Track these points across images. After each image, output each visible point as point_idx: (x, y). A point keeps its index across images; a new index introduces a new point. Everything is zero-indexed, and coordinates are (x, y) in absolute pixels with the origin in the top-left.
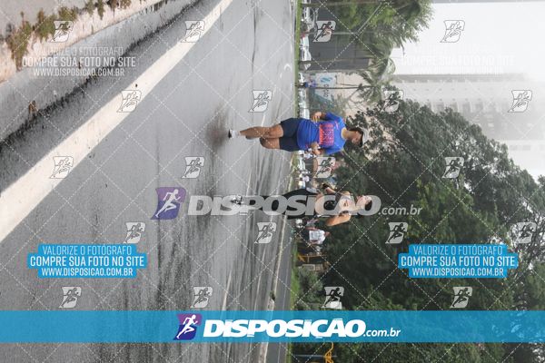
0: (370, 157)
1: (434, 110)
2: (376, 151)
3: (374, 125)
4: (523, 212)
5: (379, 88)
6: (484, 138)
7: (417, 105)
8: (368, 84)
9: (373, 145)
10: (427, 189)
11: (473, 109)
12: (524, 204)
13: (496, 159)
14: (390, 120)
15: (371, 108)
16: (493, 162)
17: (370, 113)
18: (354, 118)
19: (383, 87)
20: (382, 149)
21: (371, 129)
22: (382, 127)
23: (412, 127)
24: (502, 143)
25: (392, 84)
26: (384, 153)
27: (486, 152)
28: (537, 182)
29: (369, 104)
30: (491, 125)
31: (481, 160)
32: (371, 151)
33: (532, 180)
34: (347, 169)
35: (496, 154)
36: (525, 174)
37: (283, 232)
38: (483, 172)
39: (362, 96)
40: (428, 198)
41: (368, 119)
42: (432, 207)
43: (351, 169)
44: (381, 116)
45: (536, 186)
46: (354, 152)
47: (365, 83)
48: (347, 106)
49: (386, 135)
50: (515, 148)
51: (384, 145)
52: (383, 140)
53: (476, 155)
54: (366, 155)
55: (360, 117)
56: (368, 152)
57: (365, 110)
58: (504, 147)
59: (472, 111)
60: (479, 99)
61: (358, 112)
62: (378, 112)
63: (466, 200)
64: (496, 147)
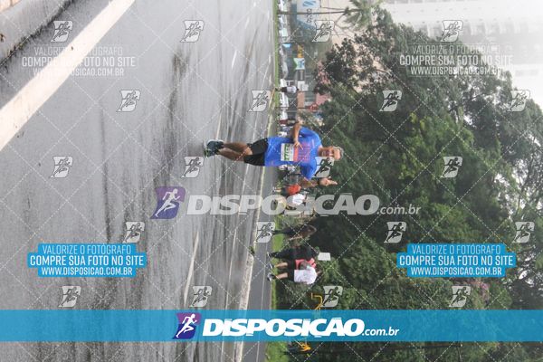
0: (359, 90)
1: (430, 34)
2: (366, 82)
3: (363, 53)
4: (530, 146)
5: (368, 11)
6: (486, 65)
7: (410, 30)
8: (355, 8)
9: (363, 76)
10: (423, 124)
11: (474, 31)
12: (531, 137)
13: (499, 88)
14: (379, 48)
15: (359, 34)
16: (495, 91)
17: (358, 40)
18: (341, 46)
19: (372, 10)
20: (372, 80)
21: (359, 58)
22: (372, 56)
23: (406, 55)
24: (505, 70)
25: (383, 6)
26: (374, 85)
27: (488, 80)
29: (357, 29)
31: (482, 90)
32: (360, 82)
33: (539, 110)
34: (333, 105)
35: (498, 83)
36: (531, 104)
37: (262, 178)
38: (484, 102)
39: (348, 21)
40: (424, 134)
41: (356, 47)
42: (428, 144)
43: (337, 104)
44: (370, 43)
46: (341, 84)
47: (352, 6)
49: (376, 64)
50: (519, 73)
51: (374, 75)
52: (373, 70)
53: (477, 84)
54: (355, 88)
55: (347, 45)
56: (357, 85)
57: (351, 36)
58: (508, 75)
59: (472, 34)
60: (481, 20)
61: (345, 39)
62: (367, 39)
63: (466, 137)
64: (499, 75)
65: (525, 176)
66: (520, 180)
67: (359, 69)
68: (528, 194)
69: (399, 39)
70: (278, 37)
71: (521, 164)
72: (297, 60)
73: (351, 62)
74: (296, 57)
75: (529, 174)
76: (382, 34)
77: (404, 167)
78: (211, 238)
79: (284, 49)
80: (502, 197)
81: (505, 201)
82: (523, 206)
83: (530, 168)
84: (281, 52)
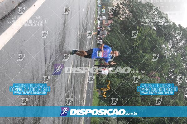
0: (121, 19)
1: (143, 2)
2: (124, 17)
3: (123, 8)
4: (173, 36)
6: (160, 12)
7: (137, 1)
9: (123, 15)
12: (173, 33)
14: (128, 6)
15: (122, 2)
17: (121, 4)
18: (116, 6)
22: (125, 9)
23: (136, 9)
24: (166, 13)
26: (126, 18)
28: (178, 26)
30: (162, 7)
32: (122, 17)
33: (176, 26)
34: (113, 23)
36: (174, 23)
41: (121, 6)
42: (142, 35)
43: (115, 23)
45: (177, 27)
46: (116, 17)
48: (114, 2)
49: (127, 11)
50: (170, 14)
51: (126, 15)
52: (126, 13)
54: (120, 18)
55: (118, 5)
56: (121, 17)
57: (119, 3)
58: (167, 15)
59: (156, 2)
61: (117, 4)
62: (124, 4)
63: (154, 33)
64: (164, 15)
65: (171, 45)
66: (170, 47)
67: (122, 13)
68: (172, 51)
69: (134, 4)
70: (97, 3)
71: (170, 42)
72: (103, 10)
73: (119, 11)
74: (102, 9)
75: (173, 45)
76: (129, 2)
77: (135, 42)
78: (76, 63)
79: (99, 6)
80: (165, 52)
81: (165, 53)
82: (171, 54)
83: (173, 43)
84: (98, 7)
